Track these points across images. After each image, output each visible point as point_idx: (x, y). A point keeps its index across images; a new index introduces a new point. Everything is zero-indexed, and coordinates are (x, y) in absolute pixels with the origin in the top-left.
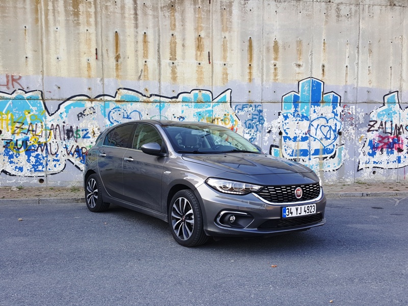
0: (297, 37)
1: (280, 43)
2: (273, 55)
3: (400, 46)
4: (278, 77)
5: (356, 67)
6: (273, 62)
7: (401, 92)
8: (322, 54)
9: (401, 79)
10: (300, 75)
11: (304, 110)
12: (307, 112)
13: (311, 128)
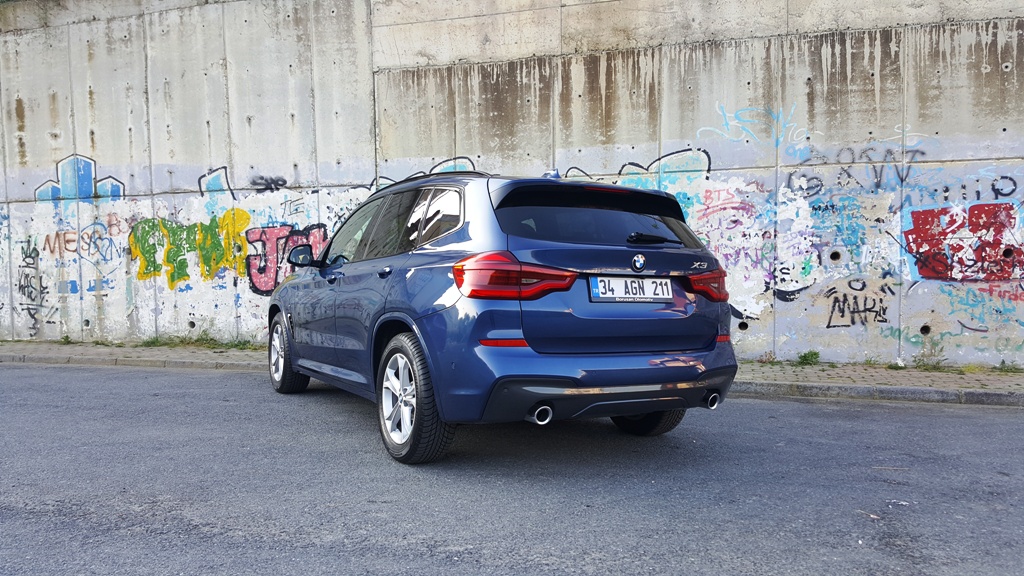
0: (50, 88)
1: (25, 100)
2: (15, 123)
3: (222, 80)
4: (27, 159)
5: (145, 129)
6: (17, 133)
7: (232, 168)
8: (89, 113)
9: (230, 143)
10: (58, 152)
11: (69, 212)
12: (73, 216)
13: (82, 243)
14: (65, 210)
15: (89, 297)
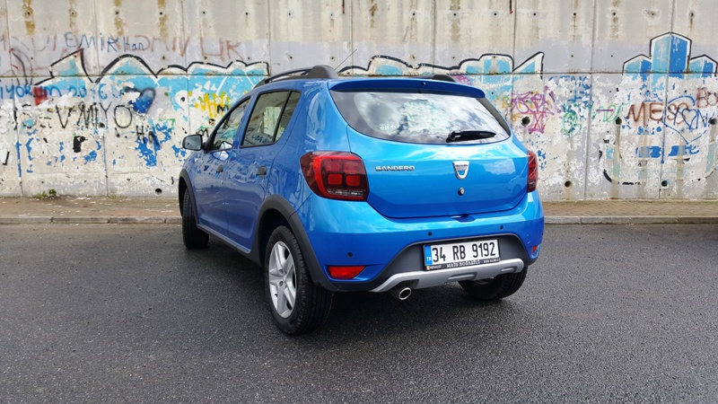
4: (618, 33)
6: (611, 8)
10: (654, 29)
11: (658, 85)
12: (661, 88)
13: (668, 113)
14: (654, 83)
15: (670, 161)
